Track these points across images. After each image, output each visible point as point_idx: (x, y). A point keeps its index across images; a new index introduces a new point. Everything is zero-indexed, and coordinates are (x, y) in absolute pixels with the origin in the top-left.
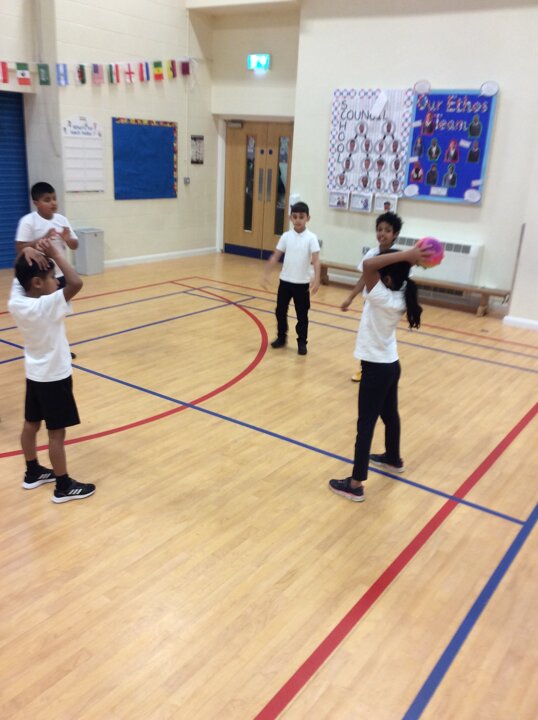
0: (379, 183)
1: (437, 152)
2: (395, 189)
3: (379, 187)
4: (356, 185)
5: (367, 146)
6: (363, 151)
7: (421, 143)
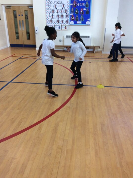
6: (56, 12)
7: (73, 10)
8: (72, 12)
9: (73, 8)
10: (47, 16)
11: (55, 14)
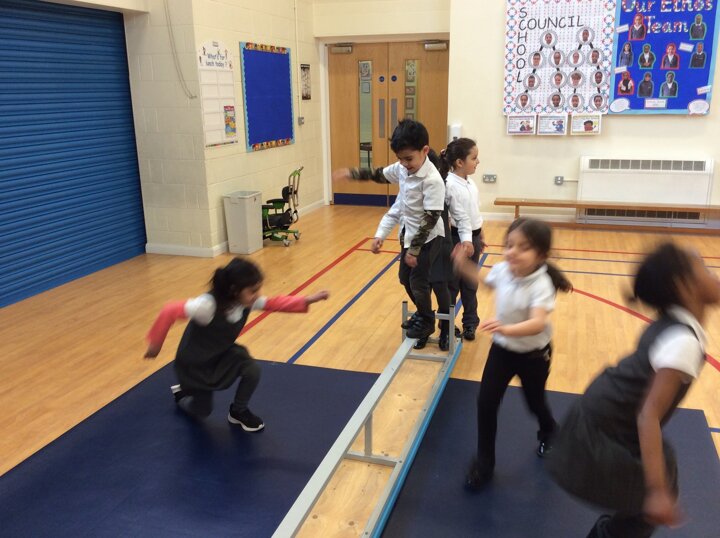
0: (575, 100)
1: (651, 59)
2: (598, 106)
3: (576, 105)
4: (544, 105)
5: (557, 59)
6: (551, 65)
7: (629, 50)
8: (624, 60)
9: (629, 46)
10: (510, 79)
11: (546, 73)
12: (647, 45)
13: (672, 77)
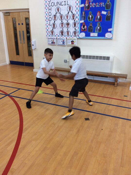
0: (68, 33)
1: (92, 18)
2: (75, 35)
3: (68, 35)
4: (59, 35)
5: (61, 17)
6: (60, 20)
7: (84, 14)
8: (83, 18)
9: (84, 12)
10: (47, 25)
11: (58, 22)
12: (90, 12)
13: (99, 24)
